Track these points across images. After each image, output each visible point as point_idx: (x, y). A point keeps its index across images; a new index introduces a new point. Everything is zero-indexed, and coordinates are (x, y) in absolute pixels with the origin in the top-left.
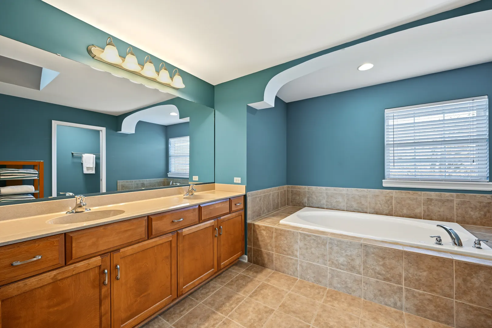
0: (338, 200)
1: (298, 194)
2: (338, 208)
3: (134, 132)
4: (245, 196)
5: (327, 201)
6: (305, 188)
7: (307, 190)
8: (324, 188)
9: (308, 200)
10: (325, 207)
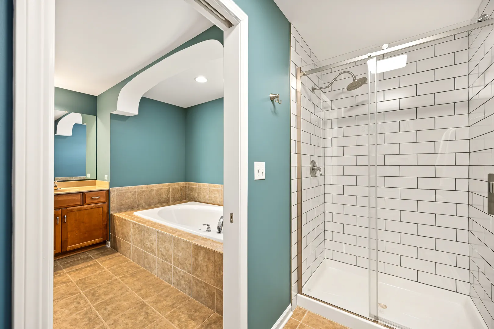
0: (216, 195)
1: (191, 189)
2: (216, 202)
3: (71, 134)
4: (108, 191)
5: (209, 197)
6: (196, 185)
7: (197, 187)
8: (208, 184)
9: (198, 195)
10: (208, 202)
